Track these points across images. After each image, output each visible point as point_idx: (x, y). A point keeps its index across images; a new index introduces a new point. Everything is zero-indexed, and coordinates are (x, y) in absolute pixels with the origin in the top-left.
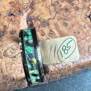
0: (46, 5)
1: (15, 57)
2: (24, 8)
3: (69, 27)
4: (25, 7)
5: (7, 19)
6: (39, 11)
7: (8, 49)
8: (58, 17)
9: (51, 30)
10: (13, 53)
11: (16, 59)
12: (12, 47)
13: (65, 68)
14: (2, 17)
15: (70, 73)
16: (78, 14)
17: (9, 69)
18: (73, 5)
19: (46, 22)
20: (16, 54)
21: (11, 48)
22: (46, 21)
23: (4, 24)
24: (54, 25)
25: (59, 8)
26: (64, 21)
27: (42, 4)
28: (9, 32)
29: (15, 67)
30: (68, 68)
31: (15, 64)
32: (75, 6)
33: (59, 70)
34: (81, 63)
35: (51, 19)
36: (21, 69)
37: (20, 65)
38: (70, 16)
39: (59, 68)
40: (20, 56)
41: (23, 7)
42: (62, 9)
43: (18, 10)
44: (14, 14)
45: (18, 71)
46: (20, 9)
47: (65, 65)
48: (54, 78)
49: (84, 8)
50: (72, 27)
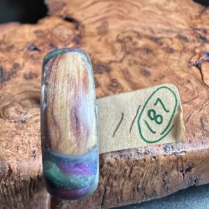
0: (106, 40)
1: (24, 122)
2: (61, 41)
3: (152, 78)
4: (63, 40)
5: (25, 54)
6: (92, 47)
7: (12, 104)
8: (130, 60)
9: (114, 81)
10: (21, 113)
11: (25, 126)
12: (23, 102)
13: (145, 160)
14: (15, 50)
15: (157, 182)
16: (173, 60)
17: (4, 145)
18: (161, 44)
19: (103, 66)
20: (29, 115)
21: (20, 104)
22: (105, 65)
23: (16, 61)
24: (120, 72)
25: (133, 47)
26: (142, 67)
27: (98, 37)
28: (22, 75)
29: (21, 143)
30: (152, 162)
31: (22, 135)
32: (164, 45)
33: (129, 165)
34: (186, 152)
35: (115, 62)
36: (34, 149)
37: (31, 141)
38: (155, 61)
39: (129, 158)
40: (37, 121)
41: (61, 38)
42: (138, 49)
43: (50, 43)
44: (41, 48)
45: (26, 153)
46: (53, 43)
47: (145, 153)
48: (116, 194)
49: (184, 50)
50: (161, 79)
